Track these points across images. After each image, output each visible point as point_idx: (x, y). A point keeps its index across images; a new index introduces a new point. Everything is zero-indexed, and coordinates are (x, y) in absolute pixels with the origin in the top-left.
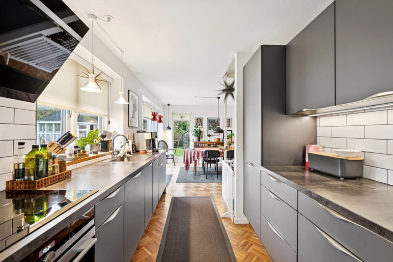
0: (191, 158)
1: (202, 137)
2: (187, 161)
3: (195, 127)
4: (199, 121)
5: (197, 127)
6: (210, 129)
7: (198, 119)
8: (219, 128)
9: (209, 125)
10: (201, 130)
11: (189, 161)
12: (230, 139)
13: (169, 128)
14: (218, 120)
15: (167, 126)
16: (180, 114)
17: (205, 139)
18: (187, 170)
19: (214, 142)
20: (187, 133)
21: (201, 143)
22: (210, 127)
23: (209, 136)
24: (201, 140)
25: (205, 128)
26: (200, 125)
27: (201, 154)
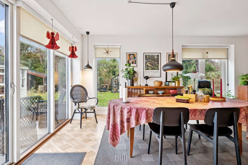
0: (122, 122)
1: (137, 80)
2: (114, 126)
3: (126, 65)
4: (132, 58)
5: (130, 65)
6: (148, 69)
7: (130, 55)
8: (174, 60)
9: (146, 63)
10: (135, 69)
11: (119, 127)
12: (177, 82)
13: (89, 67)
14: (158, 56)
15: (86, 64)
16: (105, 49)
17: (141, 82)
18: (114, 145)
19: (154, 87)
20: (117, 78)
21: (135, 89)
22: (148, 66)
23: (147, 78)
24: (135, 84)
25: (140, 67)
26: (133, 63)
27: (143, 115)
